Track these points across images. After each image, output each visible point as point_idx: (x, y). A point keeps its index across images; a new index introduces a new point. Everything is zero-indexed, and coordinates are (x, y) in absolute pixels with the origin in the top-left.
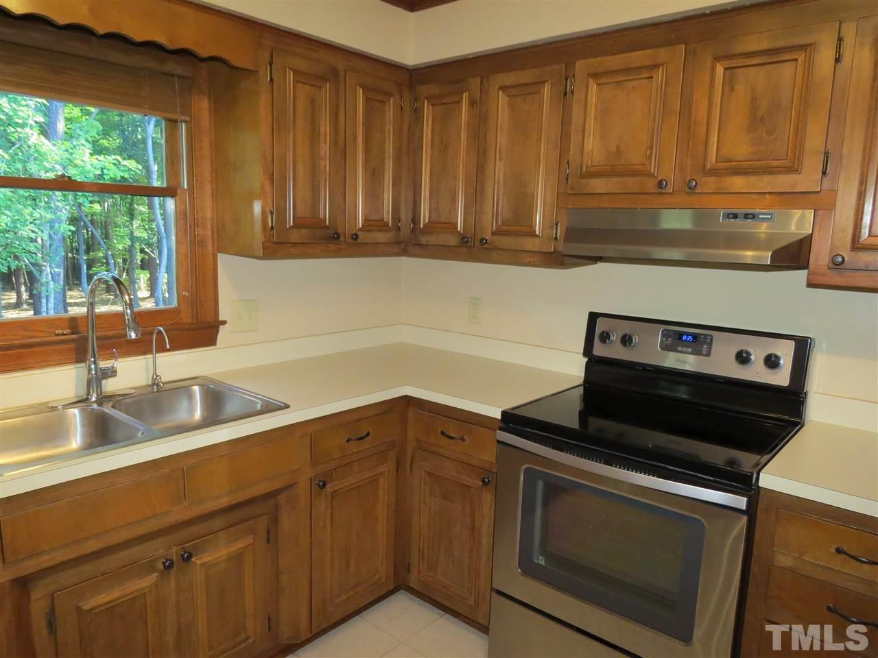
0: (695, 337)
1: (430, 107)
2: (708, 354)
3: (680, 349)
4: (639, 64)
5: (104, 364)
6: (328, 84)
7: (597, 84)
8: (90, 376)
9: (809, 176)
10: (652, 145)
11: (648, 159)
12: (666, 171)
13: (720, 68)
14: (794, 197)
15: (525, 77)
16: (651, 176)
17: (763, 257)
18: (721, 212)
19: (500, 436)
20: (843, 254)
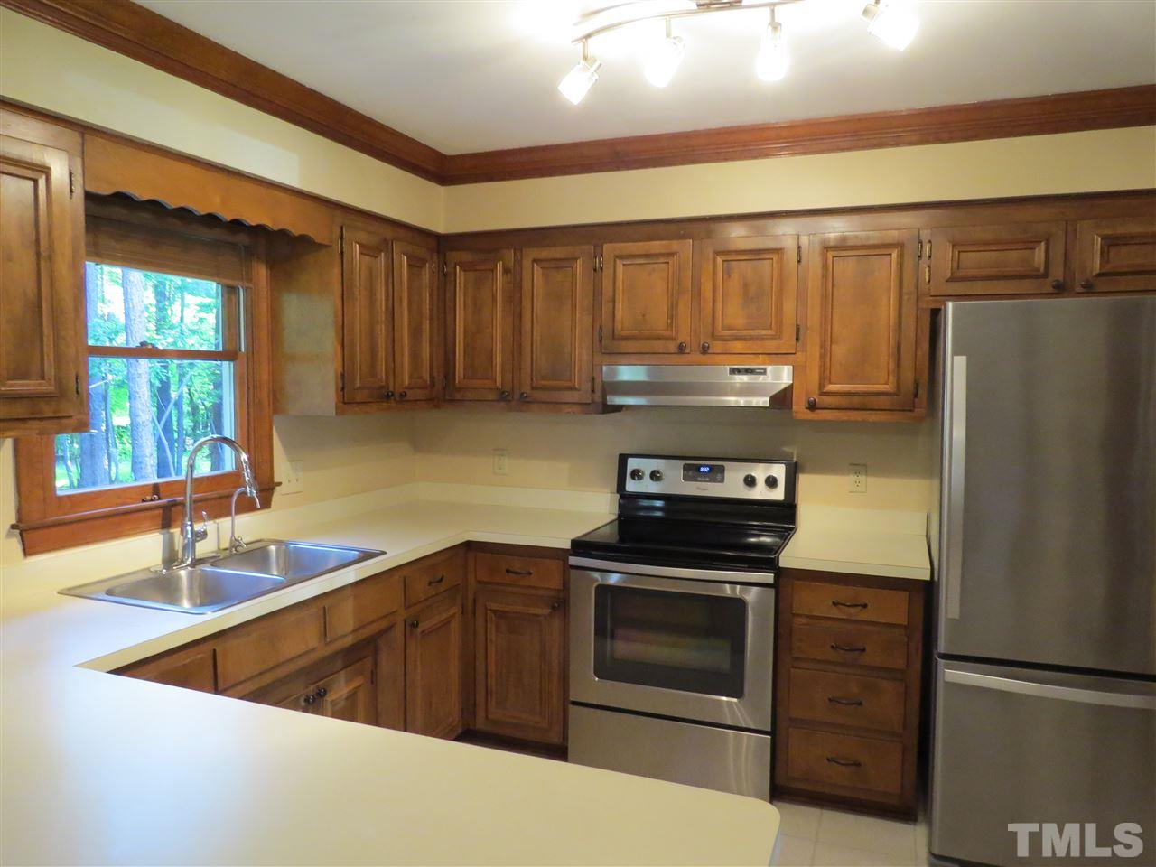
0: (712, 468)
1: (462, 273)
2: (722, 481)
3: (699, 479)
4: (658, 252)
5: (198, 527)
6: (383, 254)
7: (624, 265)
8: (186, 541)
9: (788, 341)
10: (672, 315)
11: (670, 326)
12: (684, 336)
13: (719, 260)
14: (778, 357)
15: (557, 252)
16: (673, 339)
17: (764, 401)
18: (728, 367)
19: (573, 560)
20: (815, 397)
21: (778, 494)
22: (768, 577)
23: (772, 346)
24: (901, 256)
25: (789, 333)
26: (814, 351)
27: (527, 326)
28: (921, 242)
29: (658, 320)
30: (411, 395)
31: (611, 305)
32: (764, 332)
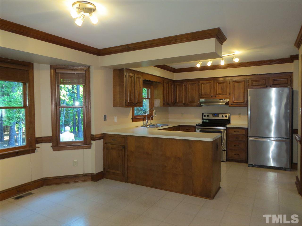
1: (177, 86)
2: (218, 116)
3: (215, 116)
4: (208, 82)
7: (203, 84)
9: (228, 95)
10: (210, 92)
11: (210, 93)
12: (212, 95)
13: (217, 83)
14: (226, 97)
15: (192, 83)
16: (211, 95)
17: (224, 104)
18: (219, 99)
19: (196, 127)
20: (232, 103)
21: (227, 118)
22: (225, 128)
23: (225, 96)
24: (244, 82)
25: (228, 94)
26: (232, 96)
27: (188, 94)
28: (247, 80)
29: (208, 92)
30: (171, 104)
31: (201, 90)
32: (224, 94)
